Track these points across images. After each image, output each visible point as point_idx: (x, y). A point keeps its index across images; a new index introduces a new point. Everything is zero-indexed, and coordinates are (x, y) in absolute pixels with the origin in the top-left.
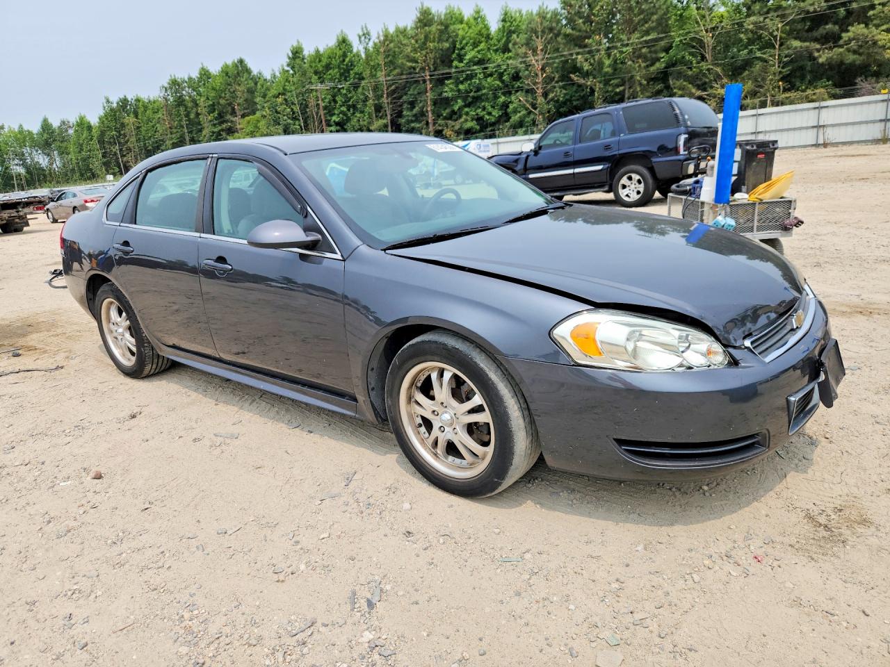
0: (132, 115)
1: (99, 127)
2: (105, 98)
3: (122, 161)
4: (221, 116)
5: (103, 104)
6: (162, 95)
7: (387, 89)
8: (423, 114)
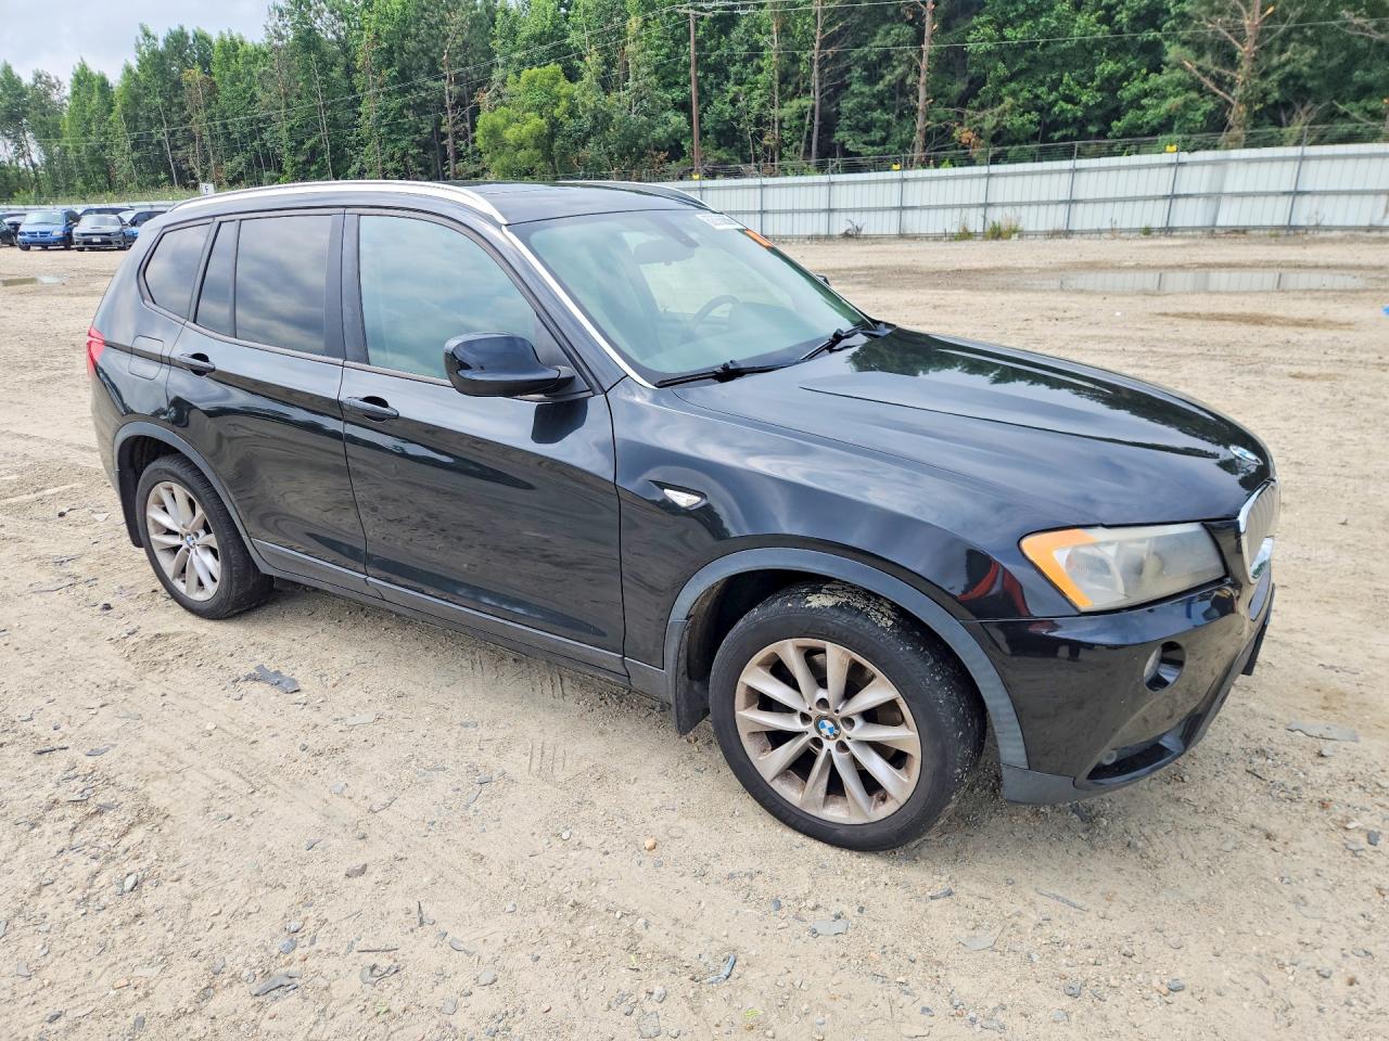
0: (198, 68)
1: (127, 87)
2: (142, 27)
3: (174, 160)
4: (403, 75)
5: (137, 38)
6: (271, 24)
7: (823, 32)
8: (902, 89)
